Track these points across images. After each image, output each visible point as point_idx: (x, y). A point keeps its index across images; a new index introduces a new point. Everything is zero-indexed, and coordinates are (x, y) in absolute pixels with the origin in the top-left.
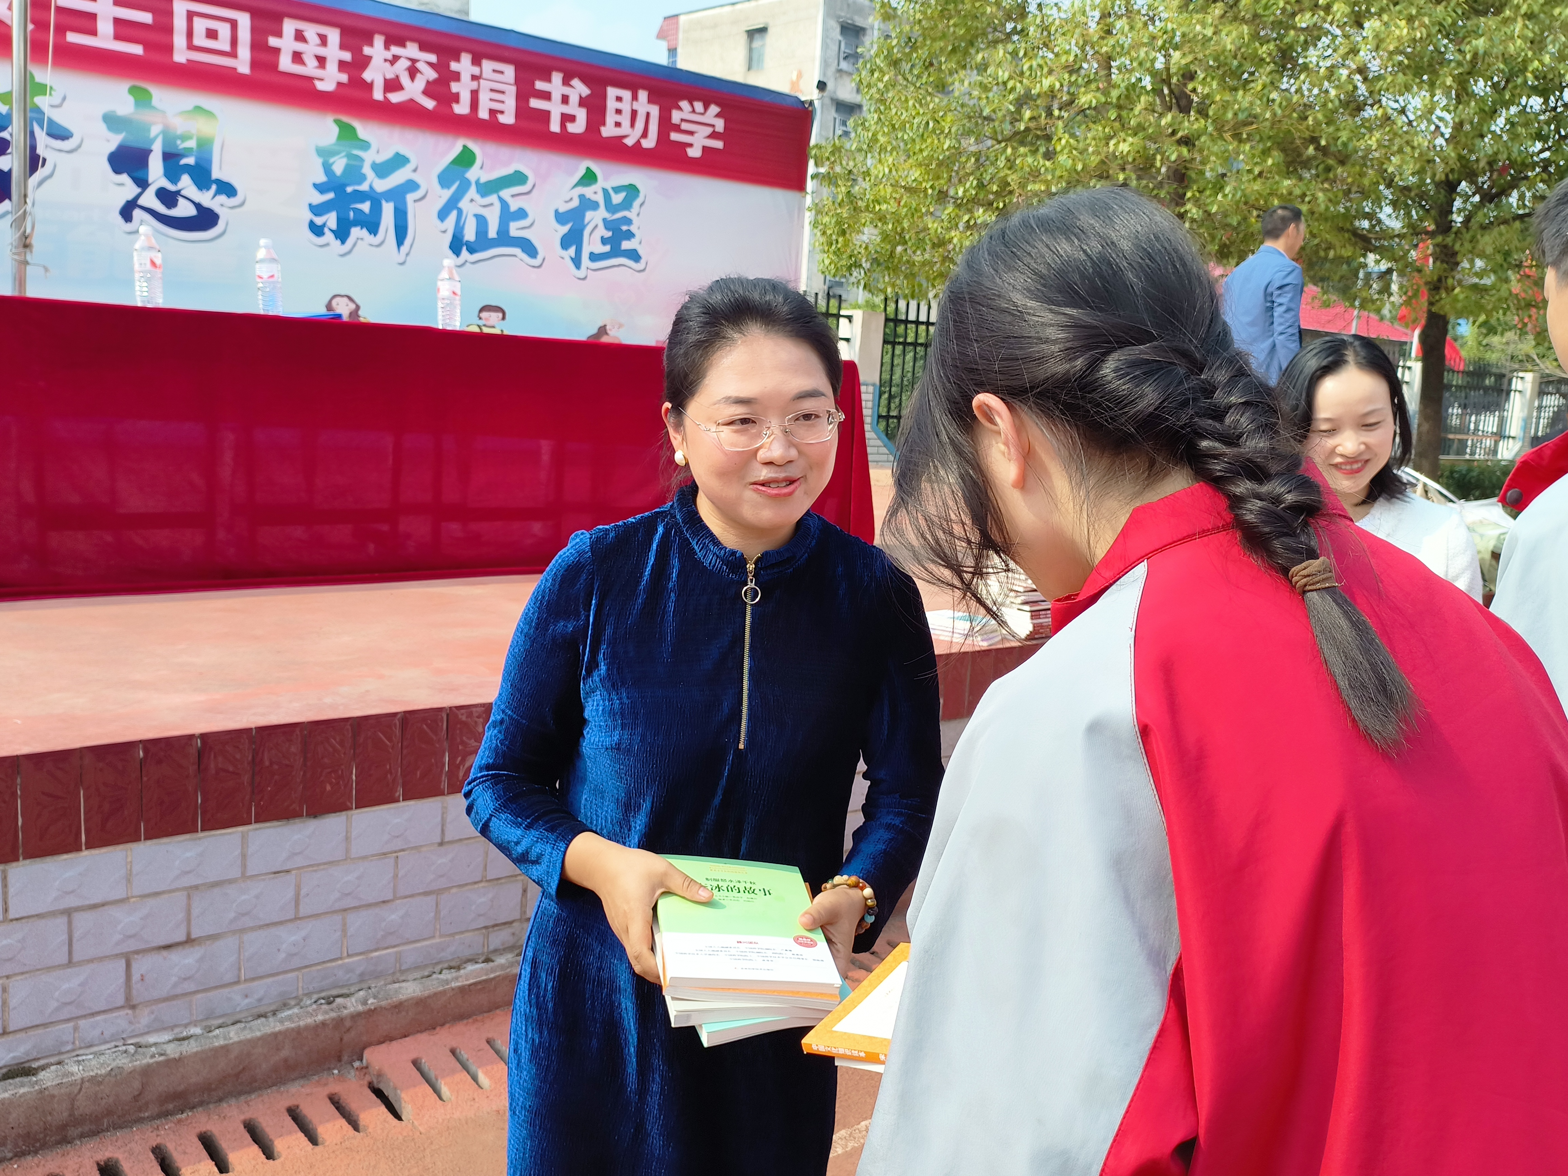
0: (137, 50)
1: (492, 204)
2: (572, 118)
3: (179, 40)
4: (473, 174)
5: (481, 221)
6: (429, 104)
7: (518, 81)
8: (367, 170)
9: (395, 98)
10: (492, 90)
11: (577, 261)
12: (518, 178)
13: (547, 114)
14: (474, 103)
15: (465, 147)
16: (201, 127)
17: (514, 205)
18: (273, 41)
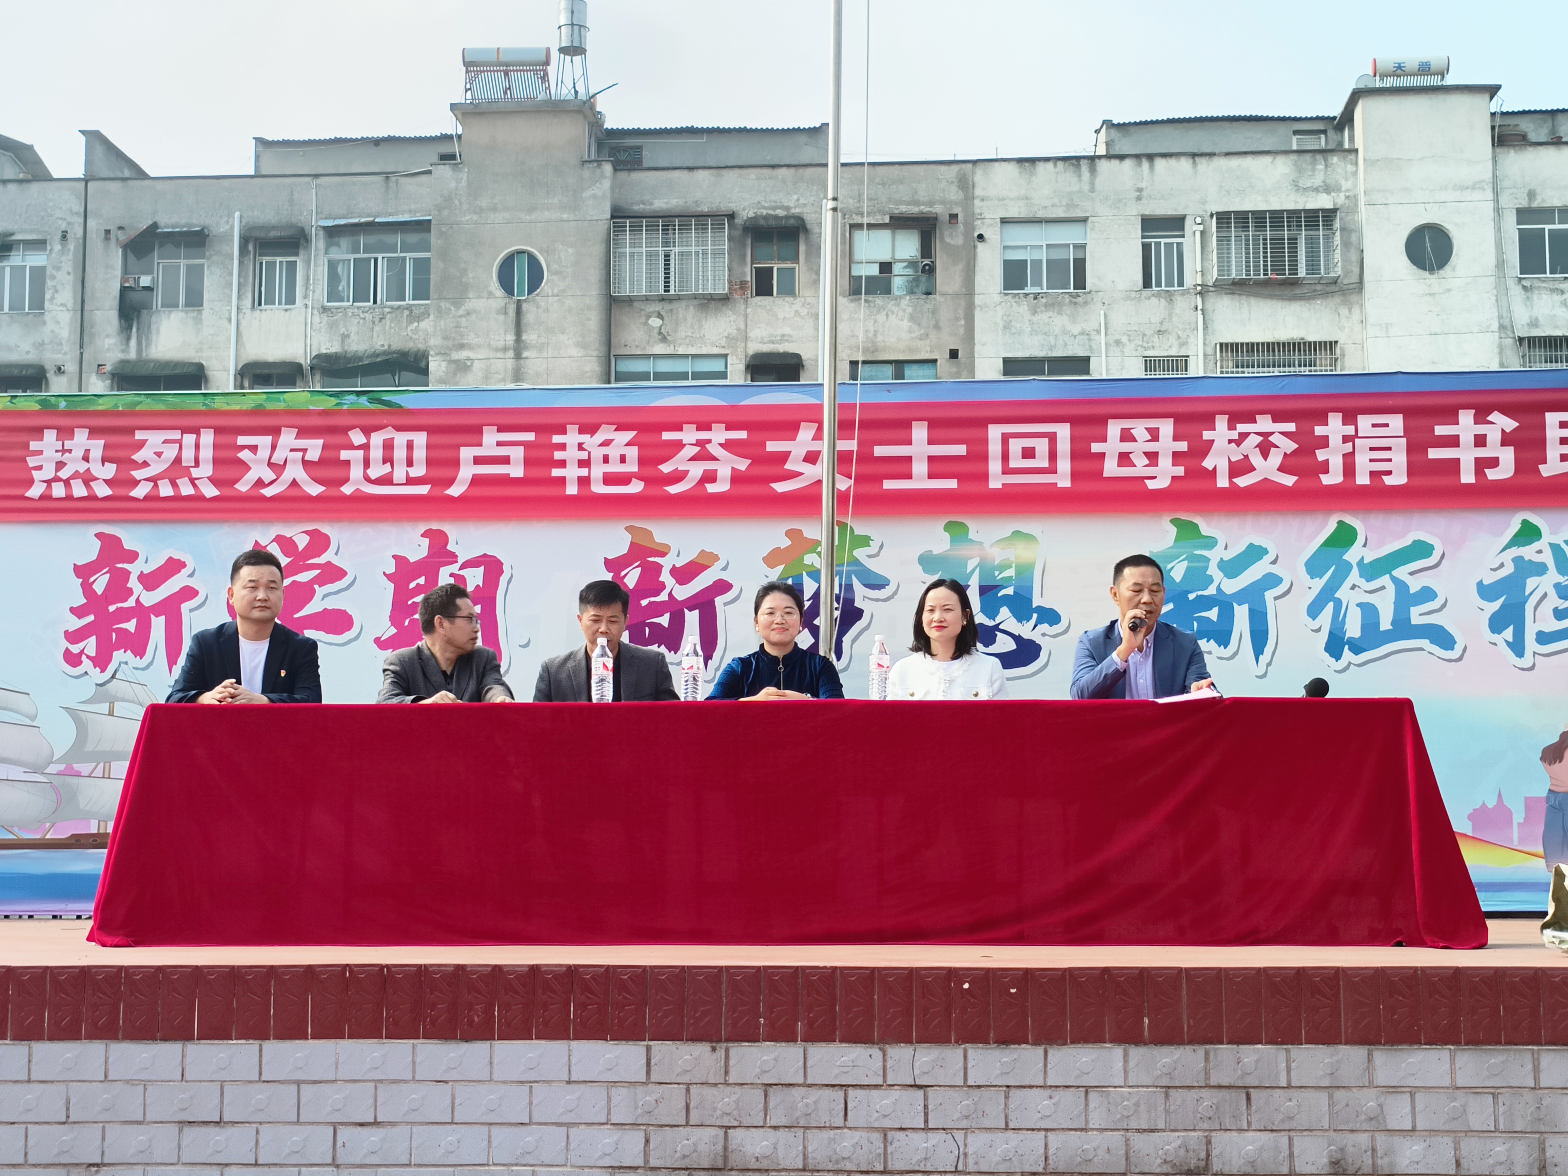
0: (952, 484)
1: (1383, 588)
2: (1494, 462)
3: (995, 466)
4: (1353, 555)
5: (1369, 612)
6: (1289, 480)
7: (1408, 431)
8: (1213, 570)
9: (1243, 482)
10: (1372, 449)
11: (1517, 647)
12: (1421, 549)
13: (1454, 465)
14: (1349, 469)
15: (1340, 523)
16: (1021, 553)
17: (1415, 585)
18: (1096, 447)
